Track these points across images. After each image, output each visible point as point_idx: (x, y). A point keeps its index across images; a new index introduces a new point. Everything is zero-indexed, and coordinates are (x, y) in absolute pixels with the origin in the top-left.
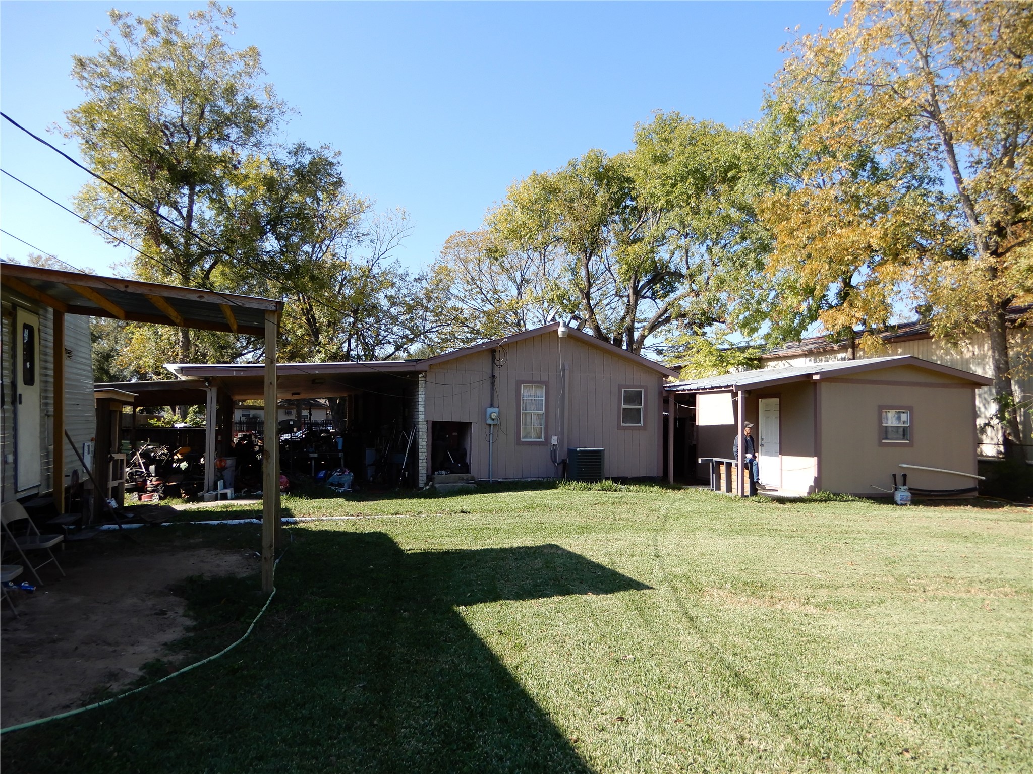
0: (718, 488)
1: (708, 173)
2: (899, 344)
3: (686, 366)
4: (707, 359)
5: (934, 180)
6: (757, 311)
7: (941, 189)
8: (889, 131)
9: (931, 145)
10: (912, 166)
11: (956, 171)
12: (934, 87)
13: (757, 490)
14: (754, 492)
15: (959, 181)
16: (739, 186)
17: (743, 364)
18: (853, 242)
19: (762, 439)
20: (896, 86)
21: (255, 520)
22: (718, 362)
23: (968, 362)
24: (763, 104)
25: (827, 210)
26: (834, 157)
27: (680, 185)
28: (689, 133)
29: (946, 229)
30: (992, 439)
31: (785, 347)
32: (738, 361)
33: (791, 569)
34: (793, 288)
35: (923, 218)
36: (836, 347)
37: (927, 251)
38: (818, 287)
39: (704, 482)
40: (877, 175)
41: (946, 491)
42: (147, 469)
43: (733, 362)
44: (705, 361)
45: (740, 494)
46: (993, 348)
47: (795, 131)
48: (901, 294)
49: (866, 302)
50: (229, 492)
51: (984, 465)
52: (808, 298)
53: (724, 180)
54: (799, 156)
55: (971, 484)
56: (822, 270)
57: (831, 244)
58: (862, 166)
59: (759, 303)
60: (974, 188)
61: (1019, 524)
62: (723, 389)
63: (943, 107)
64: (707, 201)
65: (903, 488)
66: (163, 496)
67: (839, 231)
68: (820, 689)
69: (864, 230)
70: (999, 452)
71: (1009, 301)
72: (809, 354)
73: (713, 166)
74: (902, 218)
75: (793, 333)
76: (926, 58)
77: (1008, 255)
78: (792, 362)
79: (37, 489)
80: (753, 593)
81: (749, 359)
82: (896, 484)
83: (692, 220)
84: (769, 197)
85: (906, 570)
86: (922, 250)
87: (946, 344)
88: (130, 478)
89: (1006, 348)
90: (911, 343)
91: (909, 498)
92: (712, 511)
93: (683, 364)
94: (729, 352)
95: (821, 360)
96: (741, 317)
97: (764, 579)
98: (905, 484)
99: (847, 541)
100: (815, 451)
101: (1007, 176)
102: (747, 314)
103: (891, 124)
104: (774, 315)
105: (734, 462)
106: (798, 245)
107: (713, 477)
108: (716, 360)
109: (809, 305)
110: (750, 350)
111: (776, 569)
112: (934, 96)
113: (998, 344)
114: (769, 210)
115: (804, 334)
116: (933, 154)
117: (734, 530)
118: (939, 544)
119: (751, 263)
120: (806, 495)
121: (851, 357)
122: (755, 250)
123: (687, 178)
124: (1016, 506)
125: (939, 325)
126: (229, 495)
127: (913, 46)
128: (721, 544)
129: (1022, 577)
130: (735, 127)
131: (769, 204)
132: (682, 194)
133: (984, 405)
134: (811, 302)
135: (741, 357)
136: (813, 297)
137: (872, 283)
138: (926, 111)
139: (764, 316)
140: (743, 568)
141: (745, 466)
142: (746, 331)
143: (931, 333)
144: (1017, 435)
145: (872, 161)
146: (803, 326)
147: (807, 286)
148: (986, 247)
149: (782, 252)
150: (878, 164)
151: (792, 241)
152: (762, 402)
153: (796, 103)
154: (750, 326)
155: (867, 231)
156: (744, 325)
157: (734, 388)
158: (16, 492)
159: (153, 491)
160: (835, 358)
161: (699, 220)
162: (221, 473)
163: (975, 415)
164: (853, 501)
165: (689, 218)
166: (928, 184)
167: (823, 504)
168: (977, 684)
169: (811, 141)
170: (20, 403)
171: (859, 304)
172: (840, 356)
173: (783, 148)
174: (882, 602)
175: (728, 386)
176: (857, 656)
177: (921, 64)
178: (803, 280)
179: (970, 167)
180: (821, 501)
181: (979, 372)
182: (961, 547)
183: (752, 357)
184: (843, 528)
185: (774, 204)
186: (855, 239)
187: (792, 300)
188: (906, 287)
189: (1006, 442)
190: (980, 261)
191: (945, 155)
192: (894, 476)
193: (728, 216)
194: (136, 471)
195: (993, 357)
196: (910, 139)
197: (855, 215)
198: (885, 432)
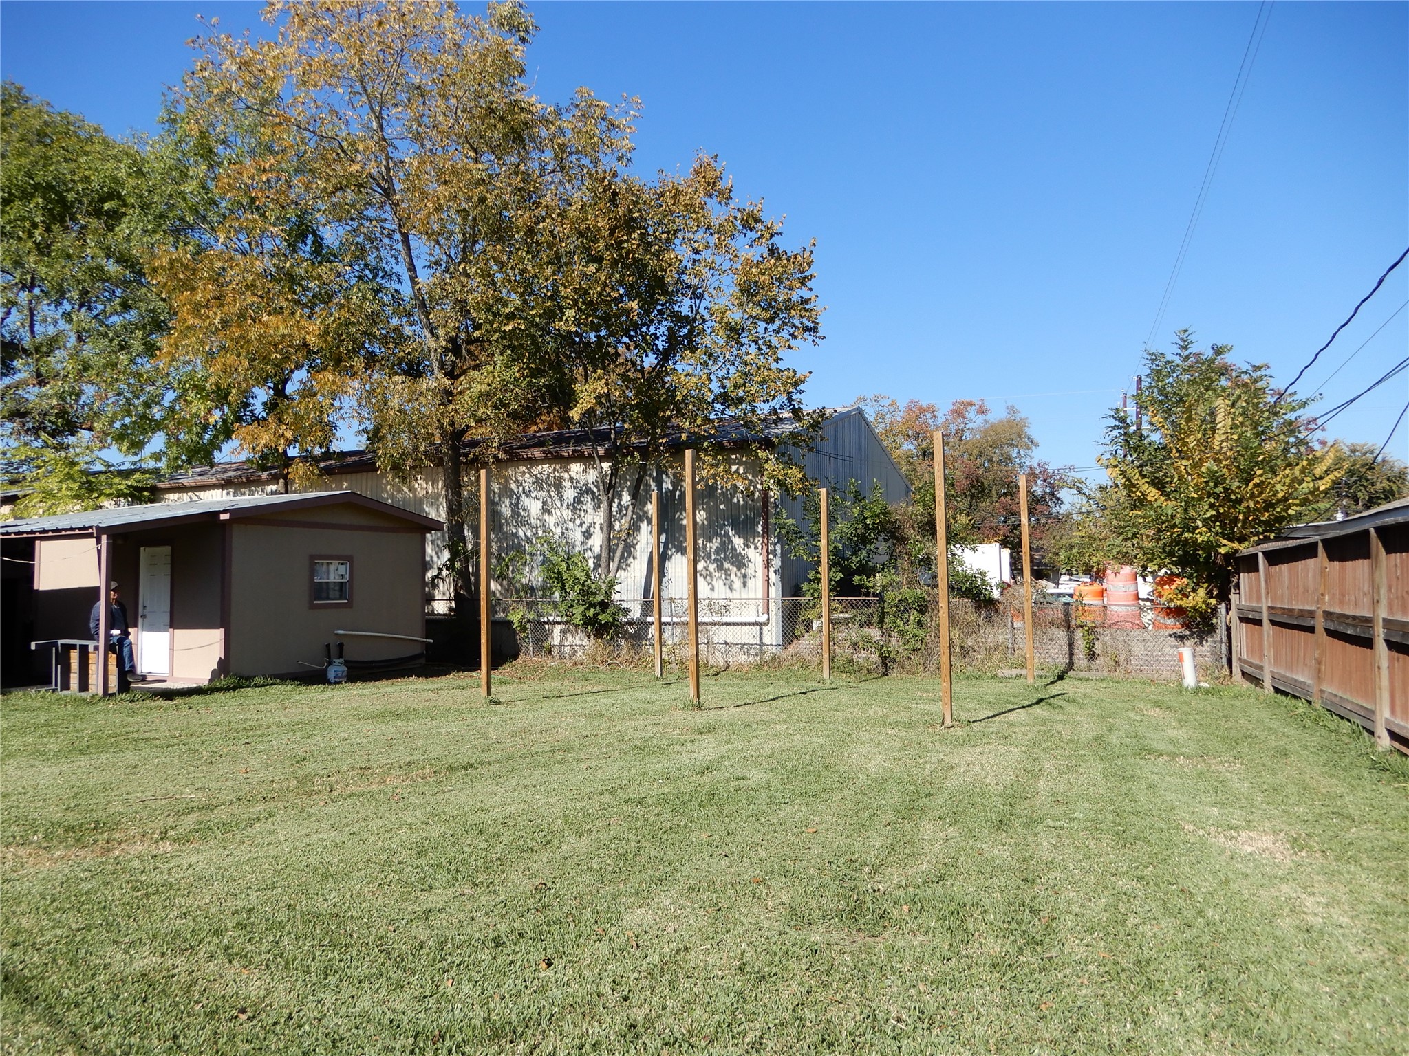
0: (66, 686)
1: (71, 196)
2: (344, 476)
3: (25, 496)
4: (64, 486)
5: (390, 275)
6: (144, 417)
7: (397, 287)
8: (335, 200)
9: (384, 229)
10: (361, 252)
11: (412, 268)
12: (388, 158)
13: (130, 683)
14: (124, 686)
15: (414, 281)
16: (123, 228)
17: (125, 496)
18: (284, 336)
19: (145, 607)
20: (345, 144)
22: (83, 491)
23: (420, 502)
24: (162, 113)
25: (251, 287)
26: (263, 216)
27: (18, 203)
28: (37, 124)
29: (399, 336)
30: (444, 594)
31: (190, 472)
32: (118, 491)
33: (152, 793)
34: (200, 389)
35: (373, 318)
36: (264, 475)
37: (377, 361)
38: (234, 391)
39: (43, 679)
40: (320, 252)
41: (390, 660)
43: (108, 491)
44: (60, 490)
45: (101, 692)
46: (446, 486)
47: (211, 167)
48: (342, 411)
49: (298, 419)
51: (434, 624)
52: (222, 405)
53: (98, 213)
54: (214, 202)
55: (417, 650)
56: (240, 369)
57: (252, 334)
58: (302, 237)
59: (147, 405)
60: (429, 293)
61: (459, 692)
62: (77, 532)
63: (398, 187)
64: (66, 241)
65: (337, 661)
67: (265, 318)
68: (145, 960)
69: (299, 322)
70: (450, 609)
71: (463, 432)
72: (226, 484)
73: (80, 187)
74: (347, 315)
75: (202, 454)
76: (379, 118)
77: (462, 378)
78: (201, 494)
80: (79, 840)
81: (136, 488)
82: (329, 658)
83: (36, 262)
84: (166, 252)
85: (314, 768)
86: (371, 360)
87: (393, 479)
89: (460, 487)
90: (359, 475)
91: (345, 674)
92: (47, 724)
93: (20, 494)
94: (103, 477)
95: (244, 494)
96: (118, 425)
97: (102, 816)
98: (340, 656)
99: (249, 741)
100: (222, 621)
101: (464, 286)
102: (127, 420)
103: (337, 190)
104: (171, 426)
105: (91, 644)
106: (207, 329)
107: (56, 671)
108: (80, 488)
109: (223, 414)
110: (138, 476)
111: (129, 797)
112: (388, 169)
113: (451, 481)
114: (165, 270)
115: (218, 457)
116: (386, 240)
117: (77, 749)
118: (364, 727)
119: (137, 345)
120: (206, 683)
121: (283, 491)
122: (144, 327)
123: (32, 196)
124: (463, 671)
125: (385, 455)
127: (364, 98)
128: (47, 774)
129: (446, 753)
130: (120, 135)
131: (165, 262)
132: (22, 219)
133: (437, 554)
134: (226, 410)
135: (123, 484)
136: (229, 404)
137: (307, 393)
138: (378, 185)
139: (158, 426)
140: (72, 805)
141: (110, 648)
142: (125, 445)
143: (378, 464)
144: (468, 590)
145: (314, 233)
146: (215, 445)
147: (218, 387)
148: (442, 365)
149: (183, 334)
150: (322, 239)
151: (197, 322)
152: (145, 553)
153: (213, 126)
154: (132, 439)
155: (303, 323)
156: (120, 437)
157: (94, 531)
160: (263, 491)
161: (50, 266)
163: (426, 566)
164: (272, 684)
165: (32, 259)
166: (382, 278)
167: (232, 693)
168: (359, 895)
169: (229, 185)
171: (288, 419)
172: (269, 488)
173: (190, 187)
174: (271, 815)
175: (84, 528)
176: (215, 898)
177: (375, 125)
178: (212, 380)
179: (429, 267)
180: (228, 689)
181: (433, 515)
182: (390, 728)
183: (140, 485)
184: (249, 723)
185: (172, 262)
186: (286, 332)
187: (197, 406)
188: (348, 403)
189: (458, 597)
190: (434, 380)
191: (400, 246)
192: (328, 646)
193: (100, 268)
195: (446, 496)
196: (361, 216)
197: (287, 299)
198: (320, 591)
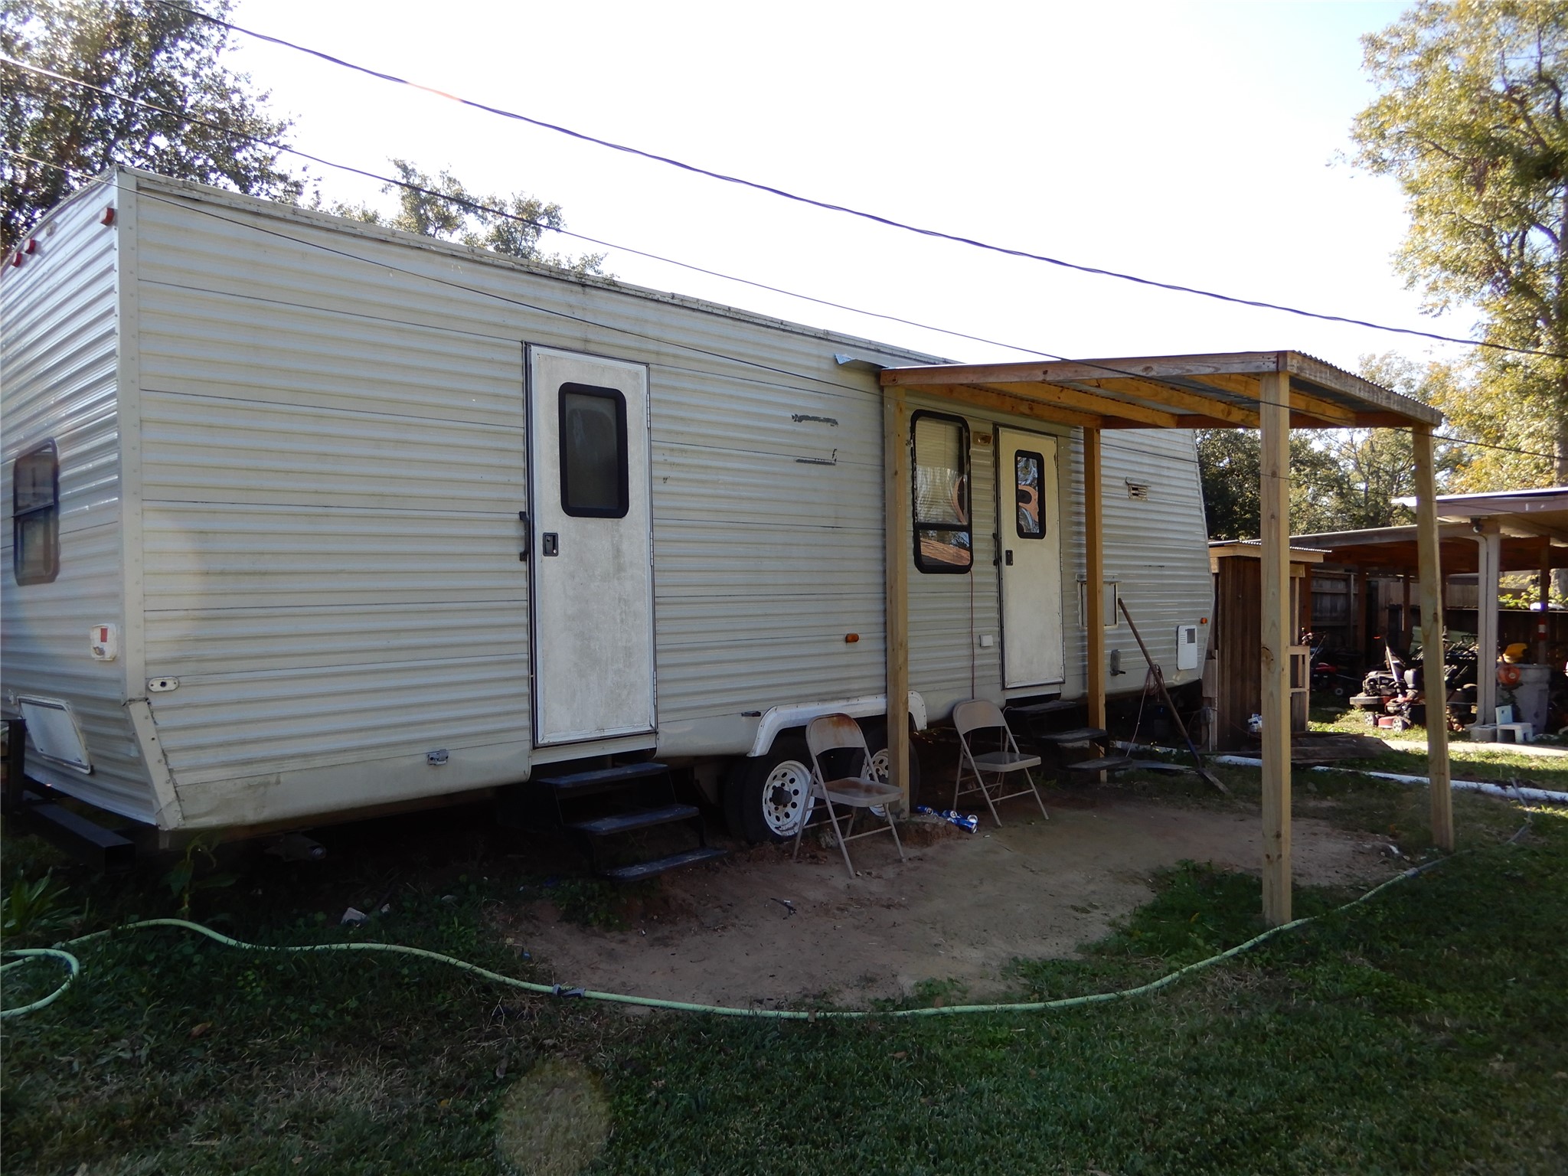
21: (1491, 787)
42: (1401, 676)
50: (1518, 729)
66: (1409, 722)
79: (1057, 686)
88: (1372, 687)
126: (1519, 735)
158: (1004, 688)
159: (1396, 713)
162: (1510, 693)
170: (1009, 562)
194: (1381, 678)
